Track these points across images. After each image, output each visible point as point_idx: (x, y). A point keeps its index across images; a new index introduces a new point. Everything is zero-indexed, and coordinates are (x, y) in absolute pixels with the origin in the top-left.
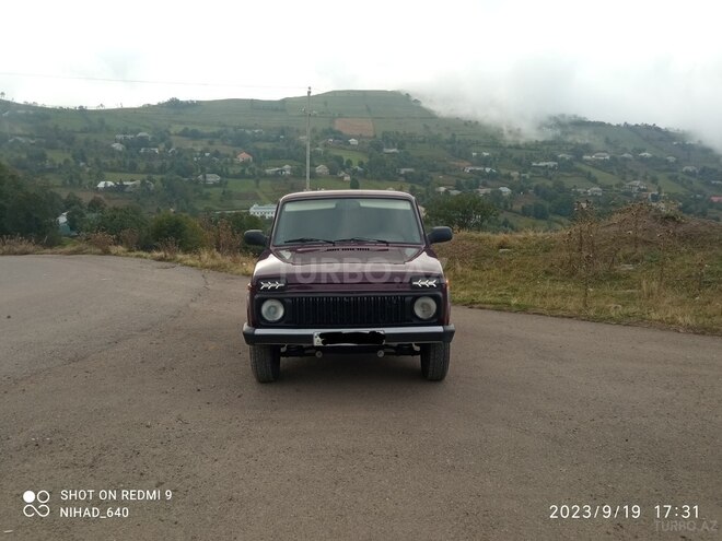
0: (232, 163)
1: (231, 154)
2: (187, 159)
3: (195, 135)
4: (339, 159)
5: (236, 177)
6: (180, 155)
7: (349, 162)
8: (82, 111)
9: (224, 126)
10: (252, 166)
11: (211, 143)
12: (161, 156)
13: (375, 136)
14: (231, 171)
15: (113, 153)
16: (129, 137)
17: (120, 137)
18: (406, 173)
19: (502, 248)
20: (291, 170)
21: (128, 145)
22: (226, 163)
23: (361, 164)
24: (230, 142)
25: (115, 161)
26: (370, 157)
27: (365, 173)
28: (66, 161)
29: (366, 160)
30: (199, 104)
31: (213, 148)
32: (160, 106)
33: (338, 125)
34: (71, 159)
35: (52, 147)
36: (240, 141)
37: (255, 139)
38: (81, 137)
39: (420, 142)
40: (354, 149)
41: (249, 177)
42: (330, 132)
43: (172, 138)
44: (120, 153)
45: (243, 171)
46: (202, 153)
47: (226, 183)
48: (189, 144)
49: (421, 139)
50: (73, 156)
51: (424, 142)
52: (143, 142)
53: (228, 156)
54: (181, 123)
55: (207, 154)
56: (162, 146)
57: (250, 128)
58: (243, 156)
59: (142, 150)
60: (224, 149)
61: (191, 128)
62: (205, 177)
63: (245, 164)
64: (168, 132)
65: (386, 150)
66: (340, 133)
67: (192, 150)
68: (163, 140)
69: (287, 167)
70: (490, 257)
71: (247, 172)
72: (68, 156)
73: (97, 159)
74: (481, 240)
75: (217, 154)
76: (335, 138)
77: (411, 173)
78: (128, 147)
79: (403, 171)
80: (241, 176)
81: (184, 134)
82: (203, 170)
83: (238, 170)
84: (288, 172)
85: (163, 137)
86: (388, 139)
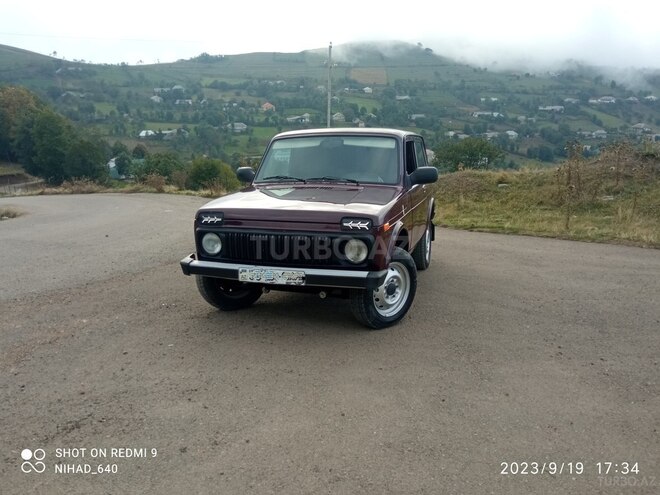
0: (257, 111)
1: (256, 104)
2: (216, 109)
3: (224, 87)
4: (354, 107)
5: (260, 125)
6: (210, 105)
7: (364, 109)
8: (124, 68)
9: (250, 78)
10: (276, 114)
11: (238, 94)
12: (194, 107)
13: (388, 84)
14: (256, 119)
15: (152, 105)
16: (166, 90)
17: (157, 90)
18: (417, 119)
19: (501, 182)
20: (310, 118)
21: (165, 97)
22: (251, 113)
23: (375, 111)
24: (255, 93)
25: (154, 112)
26: (384, 104)
27: (378, 119)
28: (112, 113)
29: (379, 107)
30: (227, 58)
31: (240, 99)
32: (192, 60)
33: (354, 75)
34: (116, 111)
35: (99, 100)
36: (264, 92)
37: (277, 89)
38: (124, 91)
39: (431, 89)
40: (369, 97)
41: (272, 125)
42: (346, 82)
43: (205, 90)
44: (158, 104)
45: (267, 120)
46: (231, 103)
47: (252, 131)
48: (218, 95)
49: (432, 86)
50: (118, 108)
51: (435, 88)
52: (178, 94)
53: (254, 106)
54: (211, 76)
55: (235, 105)
56: (195, 98)
57: (273, 79)
58: (267, 106)
59: (178, 102)
60: (250, 100)
61: (220, 80)
62: (233, 126)
63: (268, 113)
64: (199, 84)
65: (398, 97)
66: (355, 82)
67: (221, 101)
68: (195, 92)
69: (306, 115)
70: (489, 191)
71: (271, 120)
72: (114, 108)
73: (138, 111)
74: (482, 177)
75: (243, 104)
76: (351, 87)
77: (422, 119)
78: (165, 100)
79: (414, 117)
80: (265, 124)
81: (214, 86)
82: (231, 119)
83: (262, 119)
84: (307, 120)
85: (195, 89)
86: (400, 87)
